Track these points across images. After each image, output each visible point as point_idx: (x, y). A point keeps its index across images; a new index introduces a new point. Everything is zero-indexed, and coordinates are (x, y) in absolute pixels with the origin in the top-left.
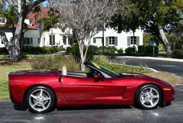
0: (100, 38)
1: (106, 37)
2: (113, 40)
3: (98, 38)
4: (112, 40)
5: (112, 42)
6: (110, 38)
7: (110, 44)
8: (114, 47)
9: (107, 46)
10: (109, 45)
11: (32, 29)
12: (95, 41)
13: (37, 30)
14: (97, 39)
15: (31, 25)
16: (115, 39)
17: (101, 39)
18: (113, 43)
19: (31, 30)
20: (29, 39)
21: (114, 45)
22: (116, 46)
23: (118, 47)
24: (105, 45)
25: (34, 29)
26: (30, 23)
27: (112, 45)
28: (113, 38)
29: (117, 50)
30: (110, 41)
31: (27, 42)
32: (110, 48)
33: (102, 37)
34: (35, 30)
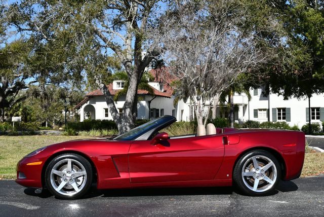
0: (264, 110)
1: (273, 109)
2: (284, 113)
3: (260, 110)
4: (282, 112)
5: (282, 116)
6: (279, 109)
7: (279, 118)
8: (284, 123)
9: (274, 123)
10: (278, 121)
11: (163, 96)
12: (256, 115)
13: (170, 98)
14: (259, 112)
15: (163, 91)
16: (287, 112)
17: (266, 112)
18: (284, 118)
19: (162, 98)
20: (158, 110)
21: (285, 121)
22: (287, 123)
23: (291, 124)
24: (271, 120)
25: (166, 97)
26: (161, 89)
27: (282, 120)
28: (284, 109)
29: (289, 127)
30: (279, 114)
31: (155, 115)
32: (278, 125)
33: (268, 108)
34: (168, 97)
